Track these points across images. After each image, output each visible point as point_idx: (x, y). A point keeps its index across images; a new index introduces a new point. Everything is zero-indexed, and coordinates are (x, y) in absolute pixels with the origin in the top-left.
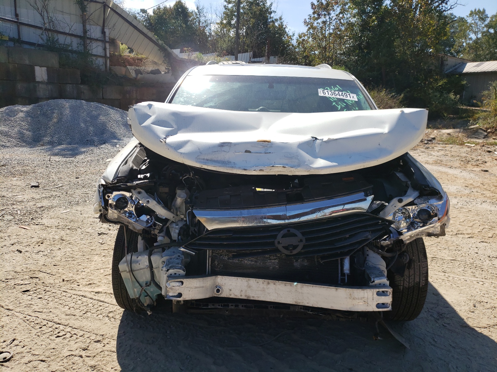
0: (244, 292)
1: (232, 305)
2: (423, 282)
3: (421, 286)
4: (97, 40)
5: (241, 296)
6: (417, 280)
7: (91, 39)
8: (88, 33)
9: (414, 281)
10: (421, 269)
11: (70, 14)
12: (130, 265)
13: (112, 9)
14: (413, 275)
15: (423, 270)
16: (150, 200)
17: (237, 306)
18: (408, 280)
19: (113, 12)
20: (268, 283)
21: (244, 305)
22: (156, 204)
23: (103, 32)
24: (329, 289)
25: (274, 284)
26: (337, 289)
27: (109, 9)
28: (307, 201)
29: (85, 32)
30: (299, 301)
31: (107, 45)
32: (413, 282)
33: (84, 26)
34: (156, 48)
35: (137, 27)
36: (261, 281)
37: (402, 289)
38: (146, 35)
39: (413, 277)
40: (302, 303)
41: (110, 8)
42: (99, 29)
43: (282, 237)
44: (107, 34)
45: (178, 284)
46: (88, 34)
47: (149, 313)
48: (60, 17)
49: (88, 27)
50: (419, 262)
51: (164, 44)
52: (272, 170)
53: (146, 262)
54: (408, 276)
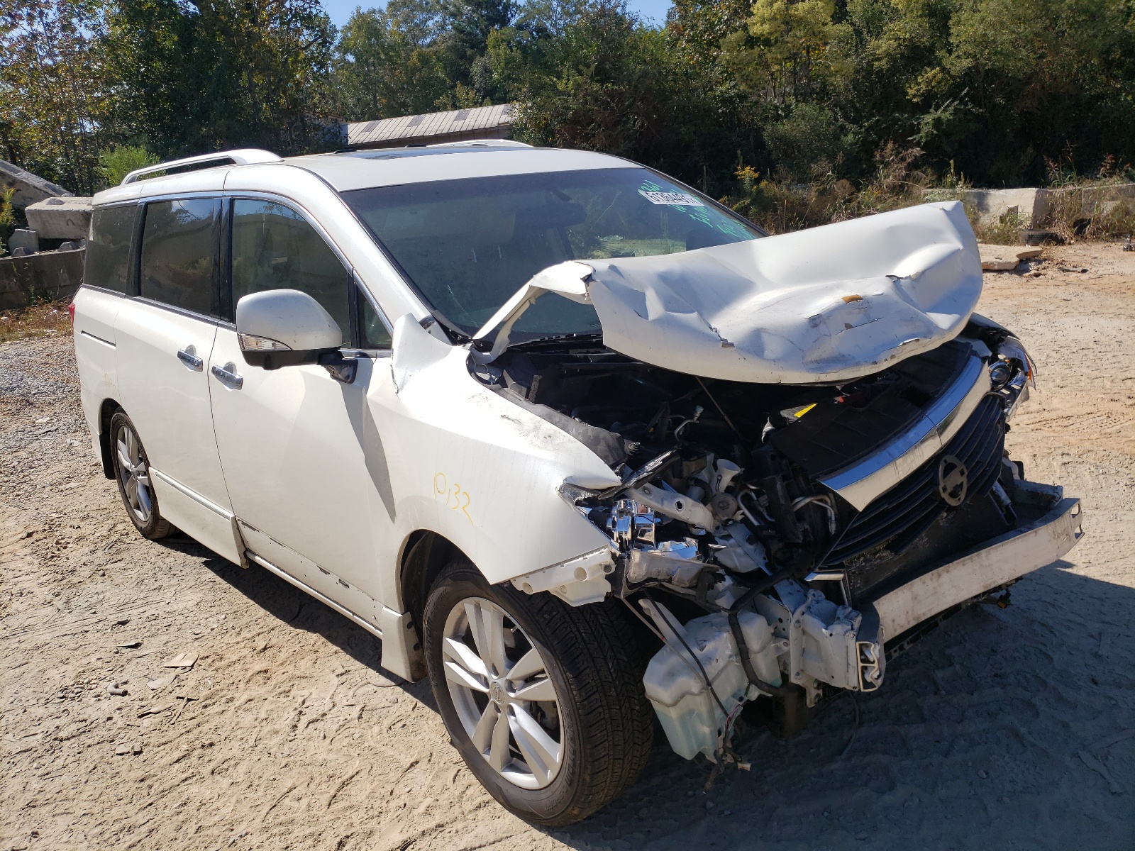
0: (910, 612)
1: (895, 651)
5: (909, 622)
12: (701, 674)
16: (682, 501)
17: (901, 648)
20: (939, 575)
21: (908, 640)
22: (693, 505)
24: (1026, 538)
25: (948, 572)
26: (1036, 532)
28: (939, 398)
30: (989, 582)
36: (927, 577)
40: (994, 582)
43: (944, 477)
47: (747, 766)
52: (905, 351)
53: (728, 647)
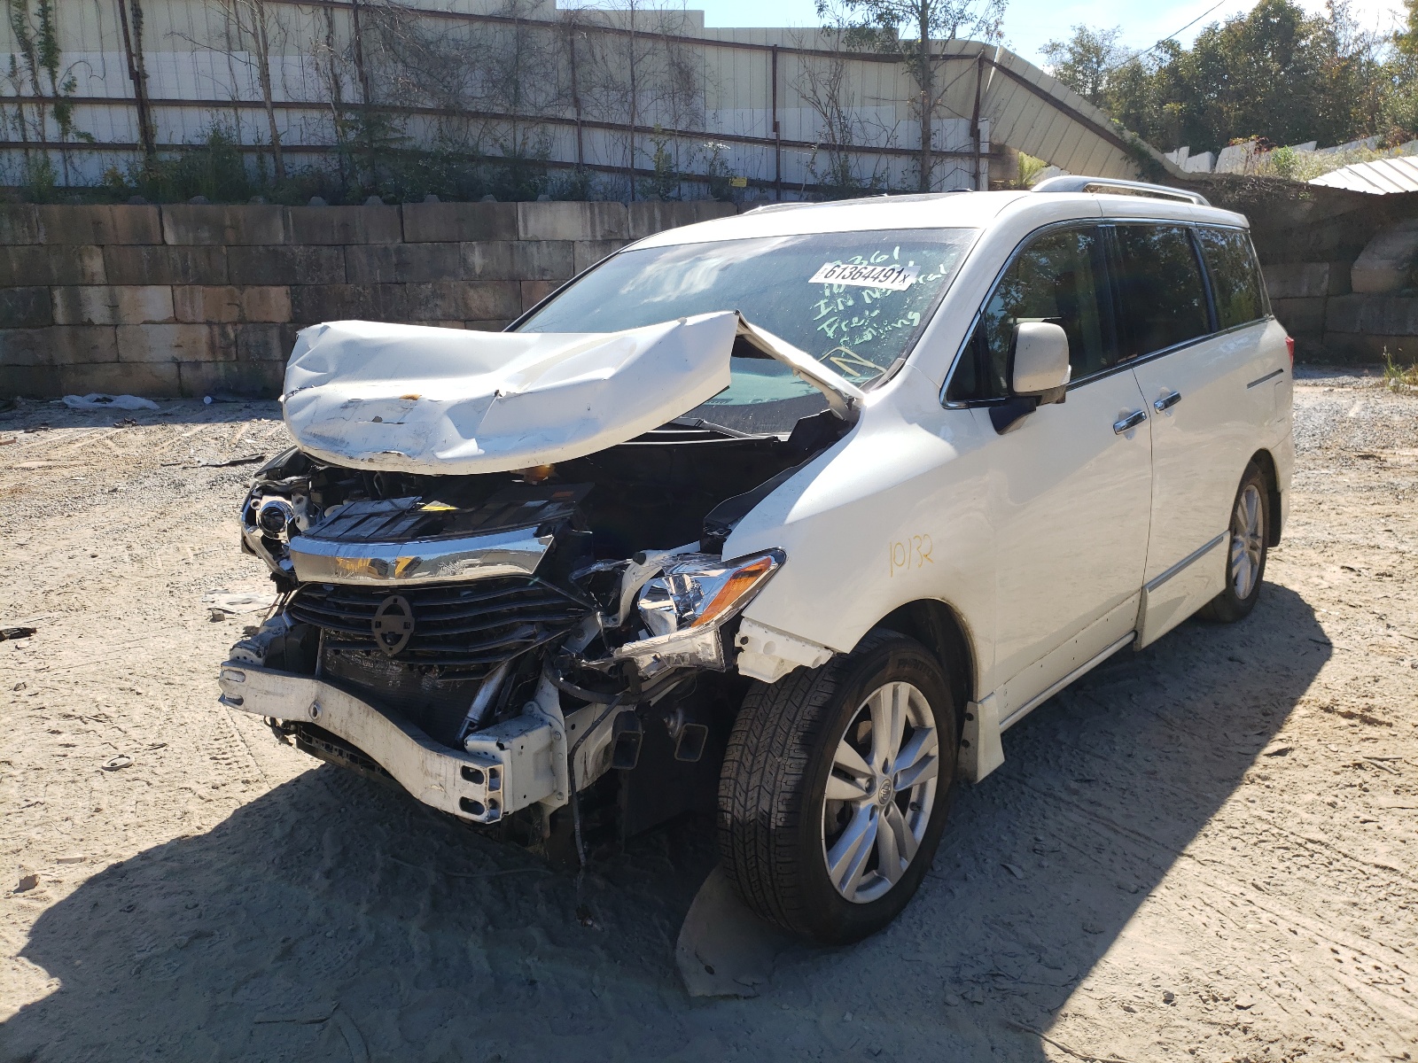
0: (344, 723)
2: (780, 815)
3: (773, 827)
4: (955, 154)
5: (341, 730)
6: (764, 805)
7: (943, 155)
8: (934, 141)
9: (757, 806)
10: (779, 778)
11: (895, 100)
13: (1000, 68)
14: (757, 789)
15: (784, 781)
18: (742, 800)
19: (1002, 76)
23: (975, 133)
27: (994, 68)
29: (926, 137)
31: (984, 164)
32: (754, 810)
33: (926, 125)
34: (1118, 153)
35: (1065, 102)
37: (729, 822)
38: (1088, 120)
39: (756, 795)
41: (995, 65)
42: (964, 125)
43: (385, 613)
44: (985, 136)
45: (235, 677)
46: (932, 142)
48: (870, 111)
49: (935, 125)
50: (781, 756)
51: (1139, 140)
54: (744, 787)
